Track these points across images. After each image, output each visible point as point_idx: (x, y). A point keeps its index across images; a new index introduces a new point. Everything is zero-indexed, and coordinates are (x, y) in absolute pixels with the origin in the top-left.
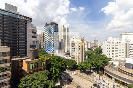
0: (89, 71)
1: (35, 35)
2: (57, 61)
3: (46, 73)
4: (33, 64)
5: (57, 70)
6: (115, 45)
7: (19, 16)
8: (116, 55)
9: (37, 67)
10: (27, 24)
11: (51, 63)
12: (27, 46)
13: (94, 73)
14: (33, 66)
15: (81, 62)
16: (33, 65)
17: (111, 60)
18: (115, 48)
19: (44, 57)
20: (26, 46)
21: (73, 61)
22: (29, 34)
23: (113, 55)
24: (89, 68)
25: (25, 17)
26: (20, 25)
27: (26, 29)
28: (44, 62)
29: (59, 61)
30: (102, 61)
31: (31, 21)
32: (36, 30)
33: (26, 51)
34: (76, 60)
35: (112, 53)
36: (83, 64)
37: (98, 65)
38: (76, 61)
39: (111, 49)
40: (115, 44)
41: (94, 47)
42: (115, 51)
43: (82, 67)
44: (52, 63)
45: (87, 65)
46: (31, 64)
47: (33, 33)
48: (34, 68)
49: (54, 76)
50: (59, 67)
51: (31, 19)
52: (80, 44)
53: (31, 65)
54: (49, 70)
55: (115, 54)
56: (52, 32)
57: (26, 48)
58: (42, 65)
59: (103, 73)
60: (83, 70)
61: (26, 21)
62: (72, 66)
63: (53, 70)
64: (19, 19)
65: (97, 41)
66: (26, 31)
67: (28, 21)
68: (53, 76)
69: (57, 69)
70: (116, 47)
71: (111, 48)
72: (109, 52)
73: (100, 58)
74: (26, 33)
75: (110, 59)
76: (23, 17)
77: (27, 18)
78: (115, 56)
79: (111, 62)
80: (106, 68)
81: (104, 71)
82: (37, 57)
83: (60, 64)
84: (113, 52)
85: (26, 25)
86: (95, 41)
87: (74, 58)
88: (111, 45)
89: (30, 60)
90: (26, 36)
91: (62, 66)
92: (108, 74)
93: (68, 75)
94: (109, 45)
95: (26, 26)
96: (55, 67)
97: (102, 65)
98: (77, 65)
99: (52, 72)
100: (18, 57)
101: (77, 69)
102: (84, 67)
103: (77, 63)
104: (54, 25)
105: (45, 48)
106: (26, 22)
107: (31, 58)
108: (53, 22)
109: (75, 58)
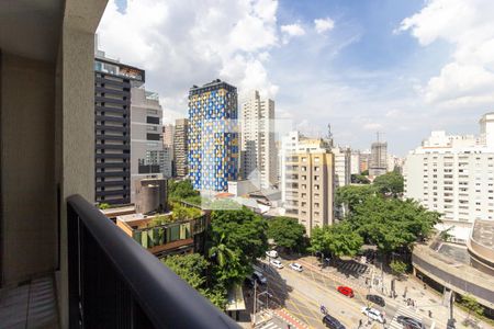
0: (352, 262)
1: (155, 129)
2: (235, 220)
3: (195, 265)
4: (149, 229)
5: (234, 255)
6: (456, 161)
7: (103, 64)
8: (462, 202)
9: (165, 242)
10: (128, 90)
11: (210, 227)
12: (129, 168)
13: (374, 271)
14: (152, 237)
15: (321, 225)
16: (151, 233)
17: (440, 222)
18: (455, 173)
19: (188, 206)
20: (126, 168)
21: (292, 222)
22: (138, 125)
23: (450, 201)
24: (351, 249)
25: (122, 67)
26: (106, 97)
27: (126, 107)
28: (188, 226)
29: (240, 222)
30: (405, 223)
31: (143, 80)
32: (161, 112)
33: (126, 185)
34: (304, 220)
35: (446, 195)
36: (328, 236)
37: (389, 237)
38: (304, 224)
39: (441, 180)
40: (456, 157)
41: (371, 172)
42: (456, 186)
43: (325, 245)
44: (216, 229)
45: (342, 239)
46: (144, 230)
47: (148, 122)
48: (155, 245)
49: (224, 277)
50: (239, 242)
51: (142, 73)
52: (317, 160)
53: (144, 235)
54: (203, 252)
55: (456, 198)
56: (214, 116)
57: (126, 176)
58: (183, 236)
59: (410, 270)
60: (328, 257)
61: (127, 81)
62: (289, 243)
63: (221, 255)
64: (103, 75)
65: (385, 146)
66: (126, 115)
67: (133, 80)
68: (221, 275)
69: (233, 249)
70: (461, 171)
71: (441, 173)
72: (431, 191)
73: (396, 213)
74: (126, 124)
75: (436, 218)
76: (118, 68)
77: (129, 69)
78: (456, 204)
79: (439, 227)
80: (420, 250)
81: (413, 264)
82: (163, 207)
83: (242, 232)
84: (451, 189)
85: (126, 93)
86: (377, 147)
87: (295, 211)
88: (441, 162)
89: (139, 217)
90: (126, 133)
91: (251, 241)
92: (426, 273)
94: (431, 161)
95: (127, 98)
96: (224, 242)
97: (401, 240)
98: (307, 240)
99: (215, 260)
100: (102, 205)
101: (306, 254)
102: (332, 246)
103: (305, 232)
104: (222, 92)
105: (191, 174)
106: (126, 85)
107: (145, 210)
108: (218, 81)
109: (300, 212)
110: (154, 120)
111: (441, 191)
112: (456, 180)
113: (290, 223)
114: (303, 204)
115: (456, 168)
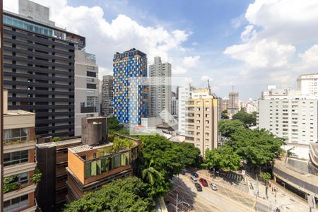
1: (93, 80)
2: (159, 148)
3: (135, 186)
4: (98, 159)
5: (161, 175)
6: (290, 104)
7: (53, 31)
8: (294, 130)
9: (110, 169)
10: (73, 51)
11: (141, 154)
12: (74, 109)
14: (100, 166)
15: (211, 149)
16: (99, 163)
17: (285, 144)
18: (290, 112)
19: (122, 138)
20: (71, 109)
21: (191, 147)
22: (80, 77)
23: (286, 130)
24: (235, 165)
25: (68, 34)
26: (56, 55)
27: (72, 64)
28: (127, 155)
29: (163, 149)
31: (84, 44)
32: (97, 68)
33: (72, 121)
34: (198, 144)
35: (284, 126)
36: (217, 156)
37: (259, 156)
38: (199, 147)
39: (281, 116)
40: (290, 102)
41: (229, 111)
42: (290, 120)
43: (216, 163)
44: (146, 155)
45: (229, 158)
46: (94, 160)
47: (88, 75)
48: (102, 172)
49: (153, 192)
50: (164, 166)
51: (83, 39)
53: (94, 165)
55: (290, 128)
56: (131, 73)
57: (72, 115)
58: (123, 163)
61: (72, 45)
62: (190, 161)
63: (151, 176)
64: (54, 39)
65: (237, 95)
66: (72, 70)
67: (77, 44)
68: (150, 191)
69: (159, 170)
70: (293, 111)
71: (281, 112)
72: (275, 124)
74: (72, 76)
75: (283, 141)
76: (65, 35)
77: (73, 36)
78: (290, 132)
79: (285, 148)
80: (280, 164)
81: (274, 174)
82: (103, 140)
83: (165, 158)
84: (287, 122)
85: (71, 54)
86: (233, 95)
87: (192, 139)
88: (281, 104)
89: (86, 148)
90: (72, 83)
91: (174, 164)
93: (180, 184)
94: (274, 104)
95: (72, 57)
96: (152, 165)
97: (268, 158)
98: (202, 158)
99: (146, 180)
101: (200, 168)
102: (221, 163)
103: (200, 153)
104: (137, 57)
106: (71, 48)
107: (91, 142)
108: (134, 49)
109: (195, 139)
110: (92, 74)
111: (281, 124)
112: (290, 116)
113: (190, 147)
114: (198, 133)
115: (290, 109)
